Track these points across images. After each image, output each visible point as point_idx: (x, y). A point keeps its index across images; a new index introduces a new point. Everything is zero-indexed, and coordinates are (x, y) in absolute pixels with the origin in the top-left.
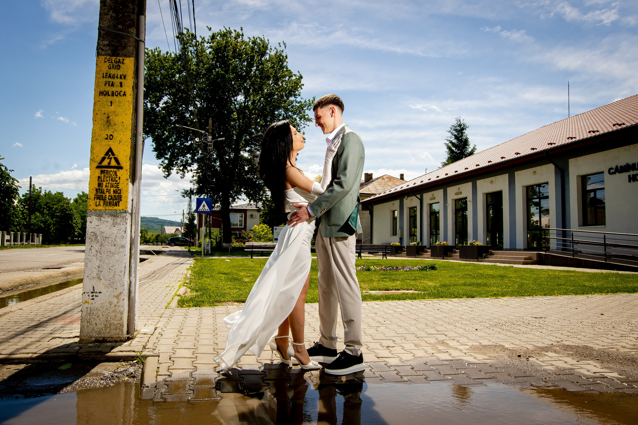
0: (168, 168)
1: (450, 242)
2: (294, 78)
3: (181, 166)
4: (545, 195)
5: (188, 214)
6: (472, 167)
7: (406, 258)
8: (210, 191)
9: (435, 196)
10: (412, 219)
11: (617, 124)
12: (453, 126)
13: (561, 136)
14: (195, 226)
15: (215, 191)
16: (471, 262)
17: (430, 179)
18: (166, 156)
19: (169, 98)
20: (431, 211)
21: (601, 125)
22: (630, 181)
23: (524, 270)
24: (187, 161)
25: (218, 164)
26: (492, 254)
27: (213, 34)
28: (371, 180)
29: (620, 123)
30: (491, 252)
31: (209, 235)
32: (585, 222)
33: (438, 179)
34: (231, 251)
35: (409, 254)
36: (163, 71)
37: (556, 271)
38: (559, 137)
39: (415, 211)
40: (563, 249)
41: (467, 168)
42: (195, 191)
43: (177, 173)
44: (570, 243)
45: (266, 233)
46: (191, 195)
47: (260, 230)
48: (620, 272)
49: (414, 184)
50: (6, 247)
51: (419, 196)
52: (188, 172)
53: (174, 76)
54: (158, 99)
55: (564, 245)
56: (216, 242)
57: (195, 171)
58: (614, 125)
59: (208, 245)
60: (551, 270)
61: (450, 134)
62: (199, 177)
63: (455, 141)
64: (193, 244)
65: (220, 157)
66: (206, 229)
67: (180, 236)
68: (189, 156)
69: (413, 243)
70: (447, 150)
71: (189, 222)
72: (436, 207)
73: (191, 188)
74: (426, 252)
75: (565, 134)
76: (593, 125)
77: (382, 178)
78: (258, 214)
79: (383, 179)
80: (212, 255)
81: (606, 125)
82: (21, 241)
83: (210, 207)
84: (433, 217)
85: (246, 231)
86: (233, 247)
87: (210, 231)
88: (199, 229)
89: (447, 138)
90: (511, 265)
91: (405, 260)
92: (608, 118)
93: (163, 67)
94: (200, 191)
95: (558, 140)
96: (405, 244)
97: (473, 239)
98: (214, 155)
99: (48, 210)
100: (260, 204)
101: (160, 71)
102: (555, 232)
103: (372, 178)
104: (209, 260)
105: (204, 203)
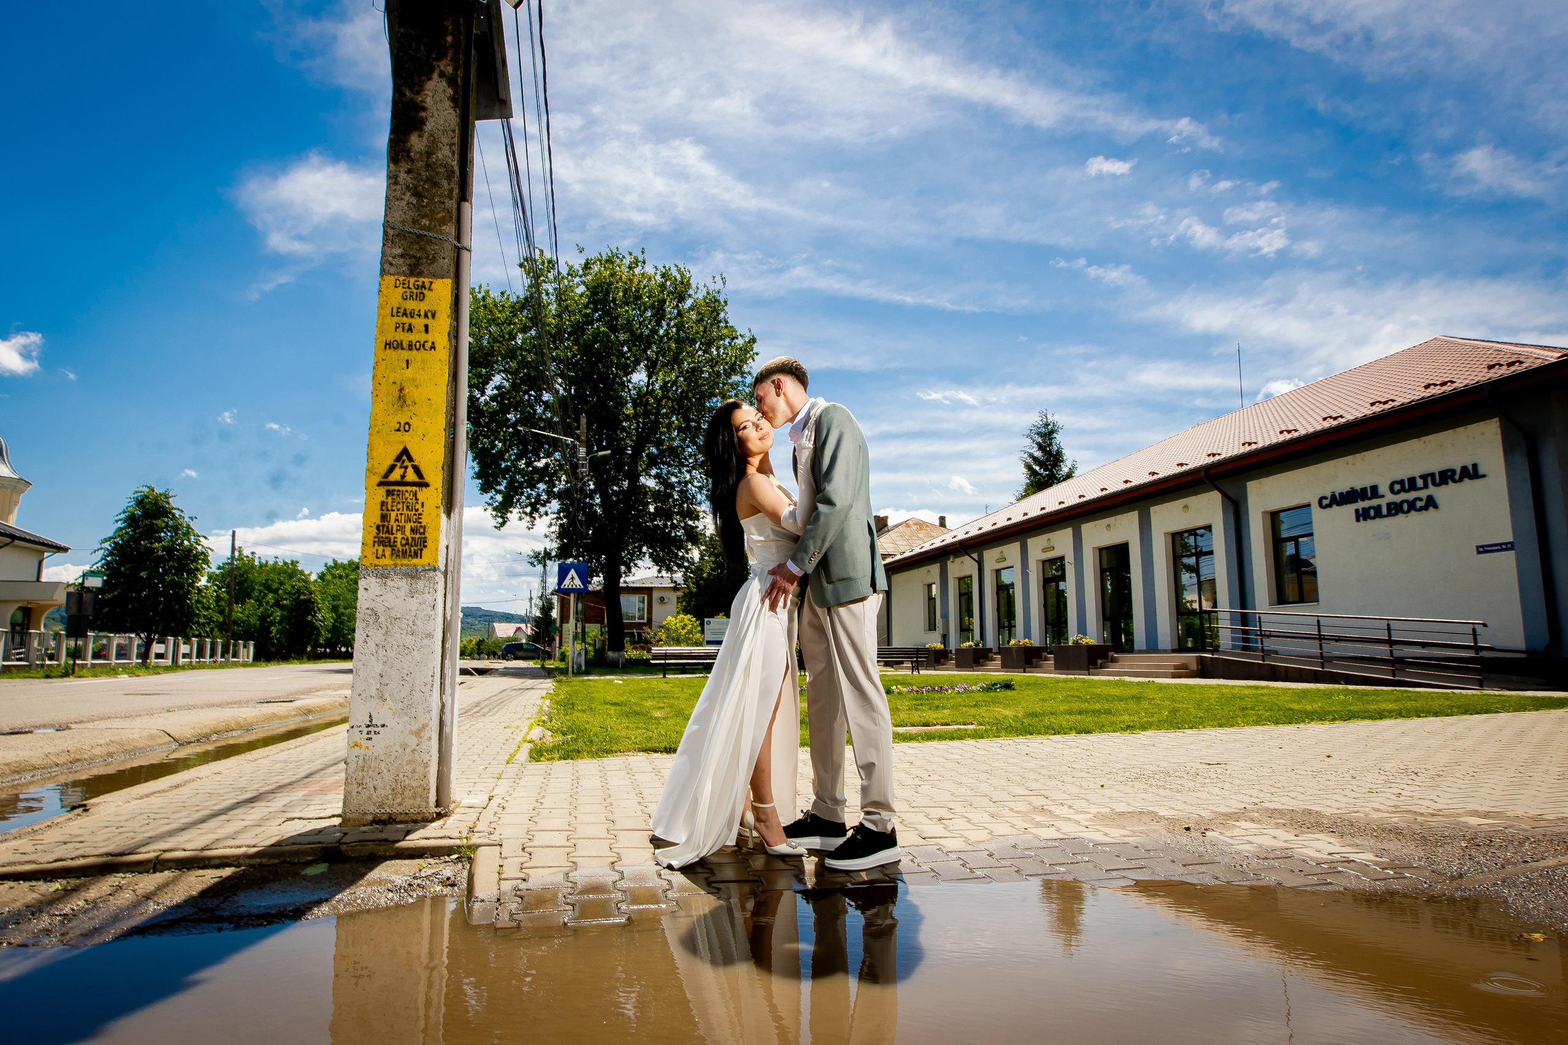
0: (503, 509)
1: (1036, 641)
2: (740, 342)
3: (526, 506)
4: (1204, 550)
5: (541, 598)
6: (1071, 500)
7: (955, 673)
8: (583, 552)
9: (1005, 554)
10: (963, 598)
11: (1331, 417)
12: (1035, 426)
13: (1231, 440)
14: (554, 621)
15: (592, 550)
16: (1077, 676)
17: (995, 524)
18: (498, 488)
19: (504, 379)
20: (999, 584)
21: (1301, 419)
22: (1358, 520)
23: (1176, 686)
24: (539, 495)
25: (598, 501)
26: (1114, 660)
27: (587, 260)
28: (886, 529)
29: (1334, 415)
30: (1112, 656)
31: (581, 636)
32: (1280, 598)
33: (1010, 522)
34: (623, 665)
35: (961, 665)
36: (493, 329)
37: (1233, 687)
38: (1226, 443)
39: (969, 586)
40: (1244, 648)
41: (1063, 503)
42: (554, 553)
43: (521, 519)
44: (1257, 635)
45: (690, 632)
46: (546, 562)
48: (1351, 687)
49: (967, 533)
50: (183, 668)
51: (975, 556)
52: (541, 516)
53: (514, 338)
54: (483, 381)
55: (1245, 640)
56: (595, 651)
57: (555, 516)
58: (1325, 419)
59: (580, 654)
60: (1226, 686)
61: (1028, 441)
62: (561, 526)
63: (1038, 454)
64: (549, 656)
65: (601, 488)
66: (576, 624)
67: (524, 641)
68: (542, 486)
69: (967, 644)
70: (1025, 471)
71: (542, 614)
72: (1006, 578)
73: (545, 549)
74: (992, 660)
75: (1236, 438)
76: (1286, 420)
77: (906, 524)
78: (673, 596)
79: (908, 526)
80: (587, 673)
81: (1310, 420)
82: (212, 656)
83: (586, 582)
84: (1003, 595)
85: (650, 628)
86: (627, 659)
87: (583, 628)
88: (561, 626)
89: (1024, 449)
90: (1151, 679)
91: (954, 675)
92: (1313, 407)
93: (494, 321)
94: (563, 552)
95: (1225, 448)
96: (952, 646)
97: (1078, 633)
98: (589, 485)
100: (679, 576)
101: (487, 328)
102: (1228, 616)
103: (886, 525)
104: (583, 681)
105: (573, 572)
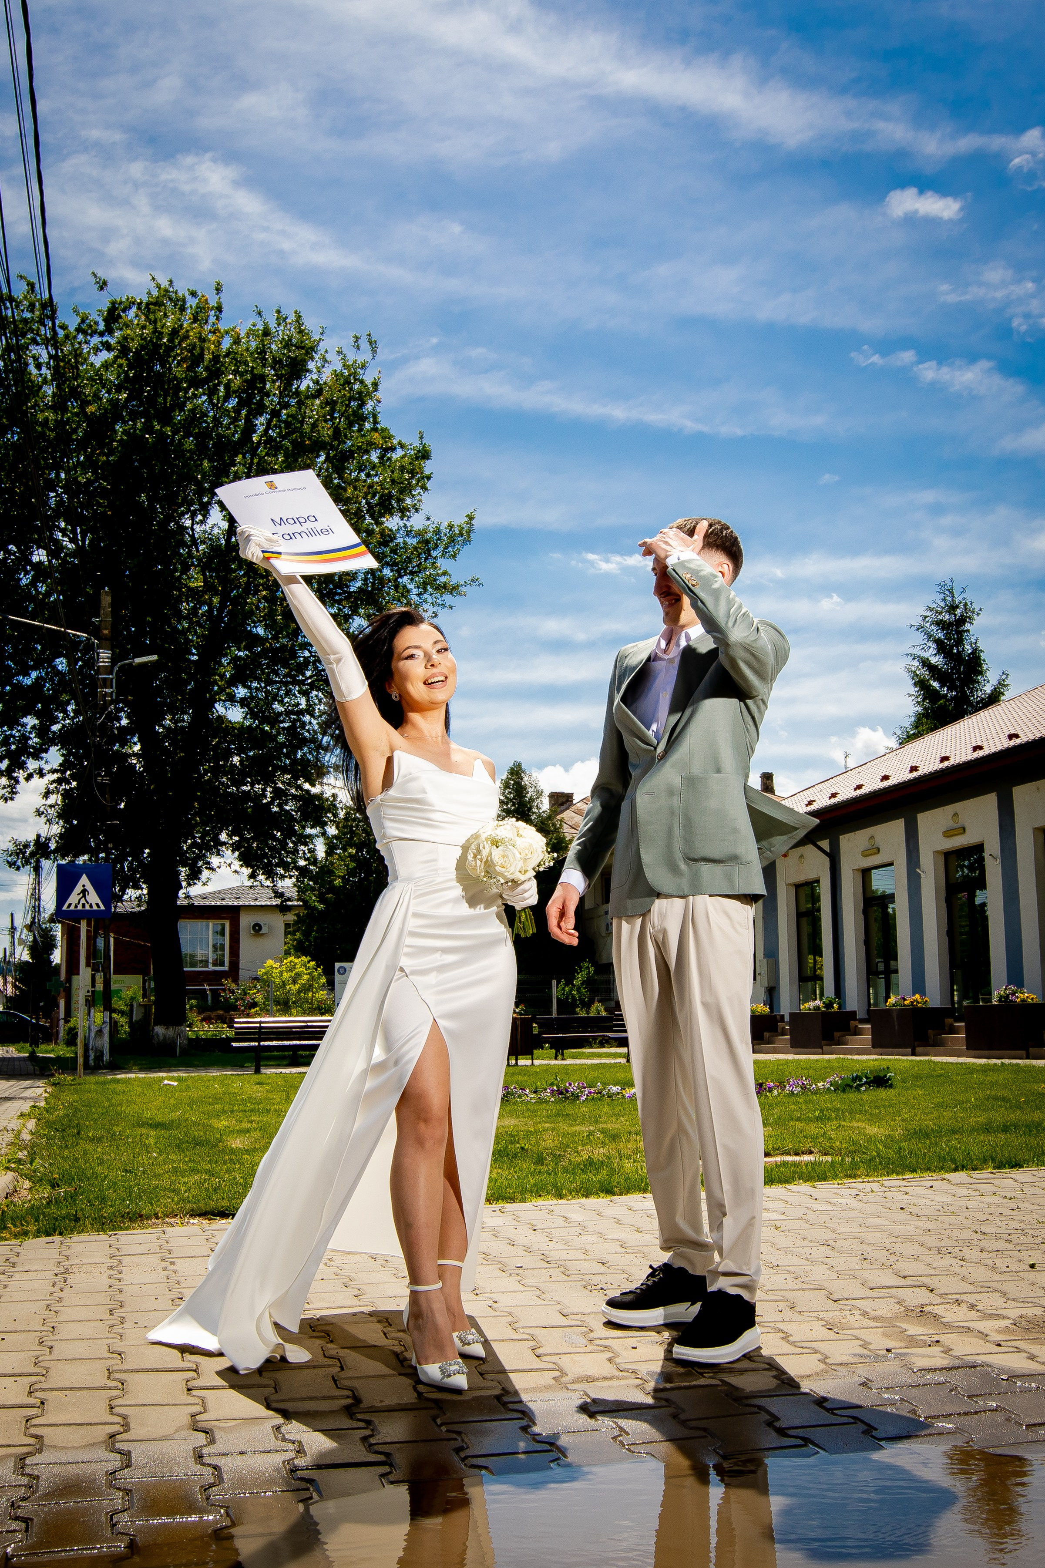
1: (934, 996)
2: (399, 453)
5: (30, 927)
6: (996, 743)
7: (790, 1057)
8: (105, 843)
9: (879, 841)
10: (804, 921)
12: (931, 609)
14: (54, 970)
16: (1006, 1061)
17: (859, 787)
20: (869, 895)
24: (25, 738)
25: (137, 748)
27: (113, 303)
31: (104, 998)
33: (886, 784)
34: (184, 1052)
35: (799, 1043)
39: (815, 899)
41: (981, 748)
42: (53, 846)
45: (307, 988)
46: (38, 862)
47: (286, 975)
49: (810, 803)
51: (825, 844)
52: (29, 777)
56: (131, 1024)
57: (55, 776)
59: (100, 1032)
61: (920, 638)
62: (66, 794)
63: (936, 660)
64: (49, 1036)
65: (142, 724)
66: (93, 977)
68: (31, 721)
69: (812, 1004)
70: (913, 690)
71: (32, 955)
72: (881, 883)
73: (39, 836)
74: (857, 1032)
78: (278, 922)
80: (115, 1066)
83: (109, 897)
84: (876, 912)
85: (236, 980)
86: (190, 1040)
87: (107, 983)
88: (69, 980)
89: (912, 651)
91: (787, 1062)
94: (70, 843)
96: (786, 1008)
97: (1009, 984)
98: (119, 719)
100: (287, 885)
104: (104, 1083)
105: (84, 880)
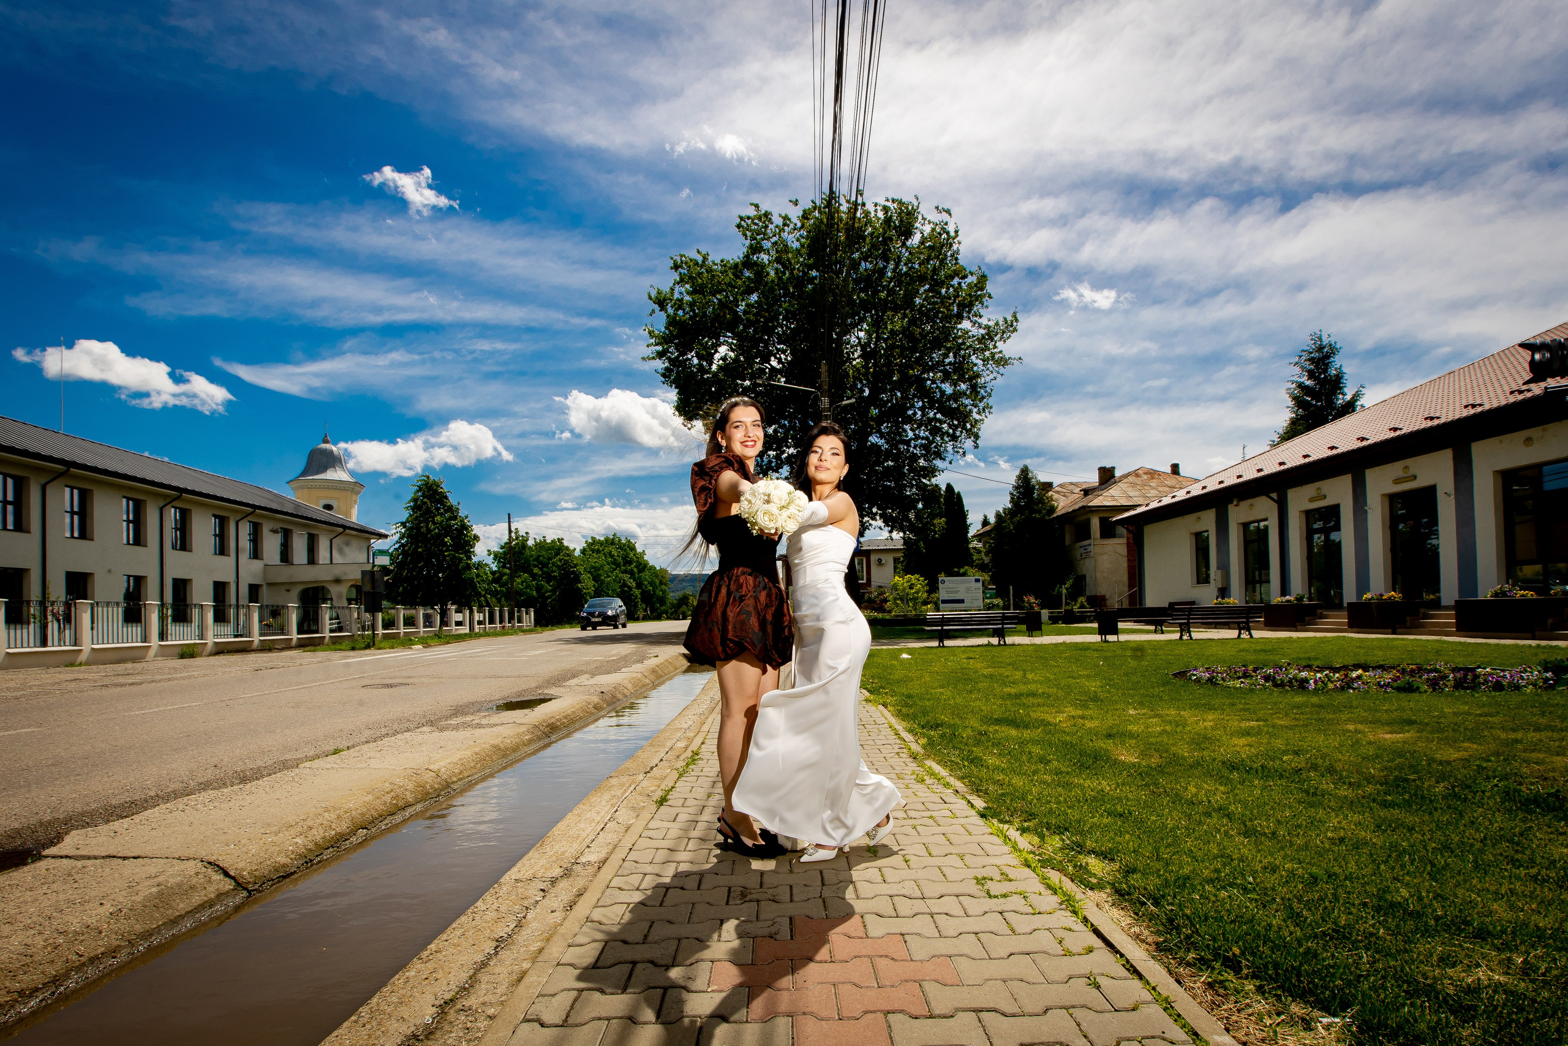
12: (1303, 351)
28: (1114, 480)
47: (905, 585)
61: (1298, 369)
63: (1310, 383)
70: (1291, 403)
77: (1135, 473)
79: (1137, 476)
99: (541, 569)
103: (1115, 475)
